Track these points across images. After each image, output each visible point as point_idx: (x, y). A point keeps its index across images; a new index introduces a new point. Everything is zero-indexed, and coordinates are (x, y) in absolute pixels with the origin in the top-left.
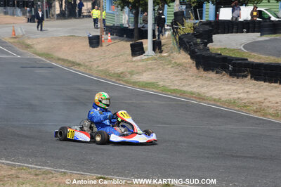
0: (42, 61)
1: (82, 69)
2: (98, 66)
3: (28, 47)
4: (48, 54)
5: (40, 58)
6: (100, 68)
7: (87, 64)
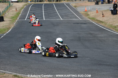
0: (90, 21)
1: (103, 24)
2: (110, 23)
3: (88, 15)
4: (94, 18)
5: (89, 20)
6: (110, 24)
7: (106, 22)
